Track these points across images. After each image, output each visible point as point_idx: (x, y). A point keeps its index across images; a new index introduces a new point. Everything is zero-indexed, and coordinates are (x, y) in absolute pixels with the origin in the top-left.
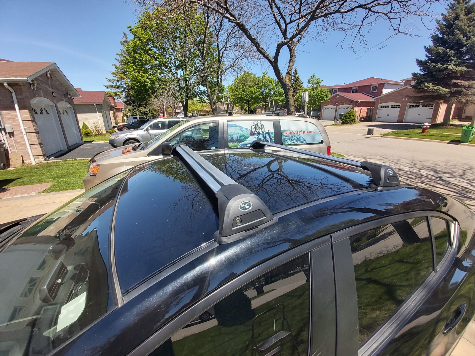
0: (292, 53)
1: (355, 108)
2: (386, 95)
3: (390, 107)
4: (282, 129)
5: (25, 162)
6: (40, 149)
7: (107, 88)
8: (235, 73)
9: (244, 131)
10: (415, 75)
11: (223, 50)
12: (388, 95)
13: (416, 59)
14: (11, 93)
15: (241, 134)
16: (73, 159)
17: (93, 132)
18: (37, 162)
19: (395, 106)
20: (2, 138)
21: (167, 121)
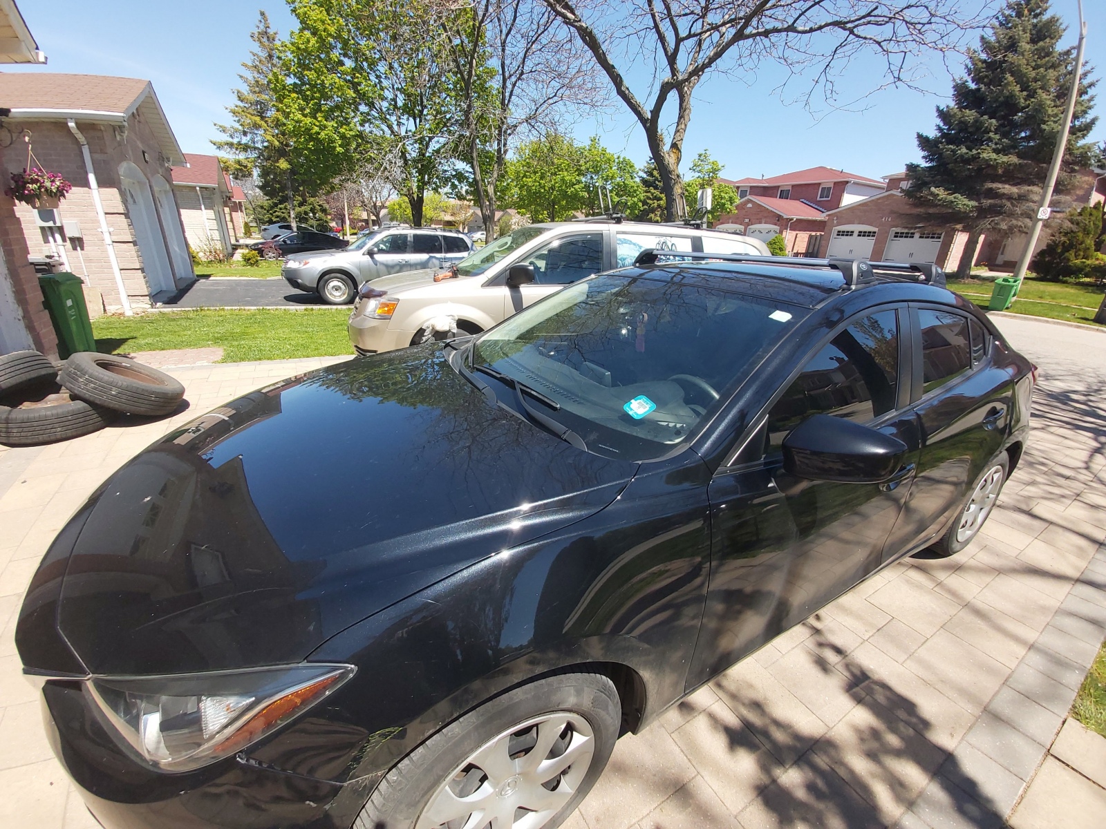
0: (685, 104)
1: (784, 233)
2: (849, 208)
3: (856, 234)
5: (107, 308)
6: (143, 281)
7: (218, 148)
10: (912, 168)
12: (853, 209)
13: (918, 134)
14: (81, 146)
16: (217, 308)
17: (202, 254)
18: (135, 311)
19: (865, 232)
20: (55, 250)
21: (412, 235)
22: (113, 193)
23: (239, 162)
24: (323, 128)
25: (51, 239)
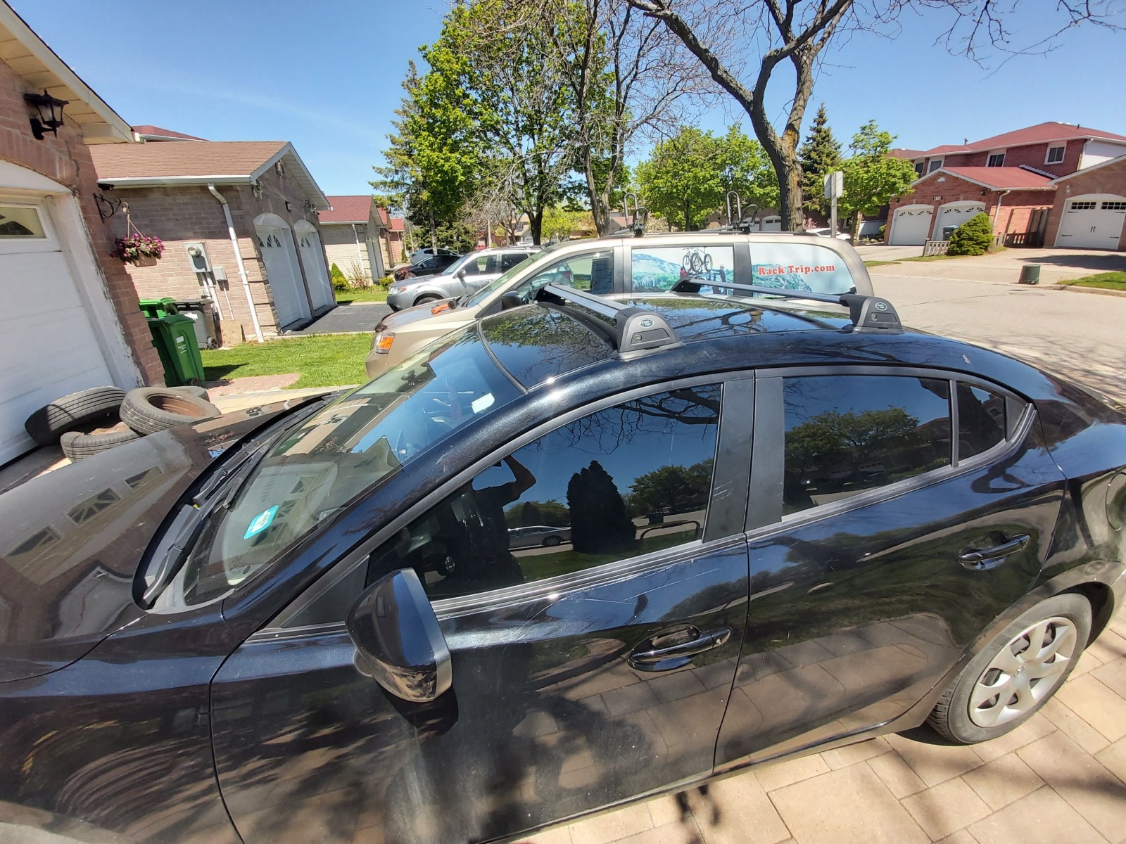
0: (804, 75)
1: (993, 210)
2: (1087, 173)
3: (1099, 206)
4: (754, 262)
5: (246, 336)
6: (271, 313)
7: (375, 188)
8: (657, 135)
9: (667, 269)
11: (628, 81)
12: (1095, 173)
14: (222, 205)
15: (661, 276)
16: (326, 334)
17: (350, 282)
18: (265, 338)
19: (1112, 204)
20: (208, 291)
21: (501, 256)
22: (248, 241)
23: (391, 199)
24: (447, 160)
25: (204, 282)
